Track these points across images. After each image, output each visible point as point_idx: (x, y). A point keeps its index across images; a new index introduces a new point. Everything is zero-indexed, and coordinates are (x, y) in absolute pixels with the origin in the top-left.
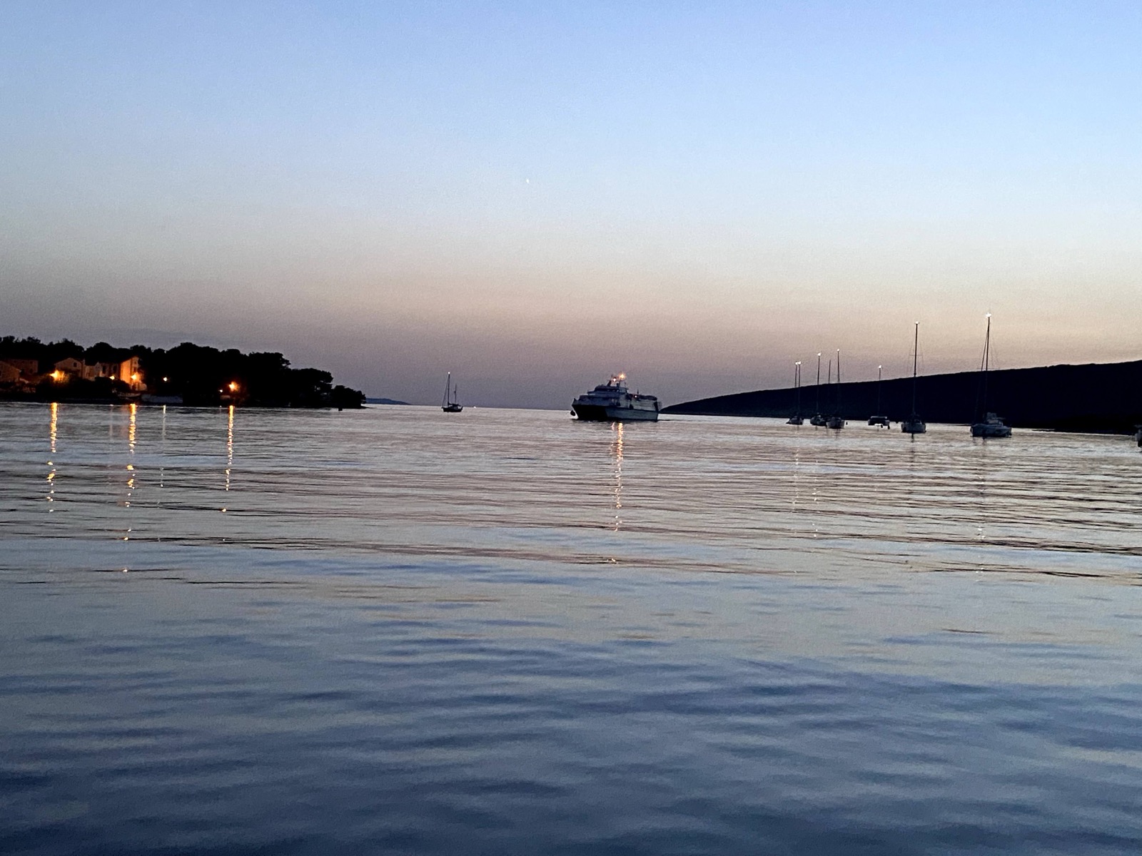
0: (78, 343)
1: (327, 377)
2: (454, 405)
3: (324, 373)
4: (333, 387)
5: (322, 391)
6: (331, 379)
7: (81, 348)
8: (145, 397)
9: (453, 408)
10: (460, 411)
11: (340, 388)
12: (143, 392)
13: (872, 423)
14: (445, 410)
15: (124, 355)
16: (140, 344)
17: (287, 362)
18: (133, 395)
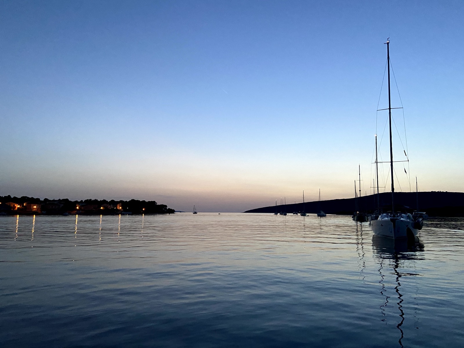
0: (107, 200)
1: (166, 206)
2: (196, 212)
3: (165, 205)
4: (167, 209)
5: (165, 210)
6: (167, 207)
7: (107, 201)
8: (123, 213)
9: (195, 213)
10: (197, 213)
11: (169, 209)
12: (122, 211)
13: (294, 214)
14: (194, 213)
15: (118, 203)
16: (121, 200)
17: (157, 203)
18: (120, 212)
